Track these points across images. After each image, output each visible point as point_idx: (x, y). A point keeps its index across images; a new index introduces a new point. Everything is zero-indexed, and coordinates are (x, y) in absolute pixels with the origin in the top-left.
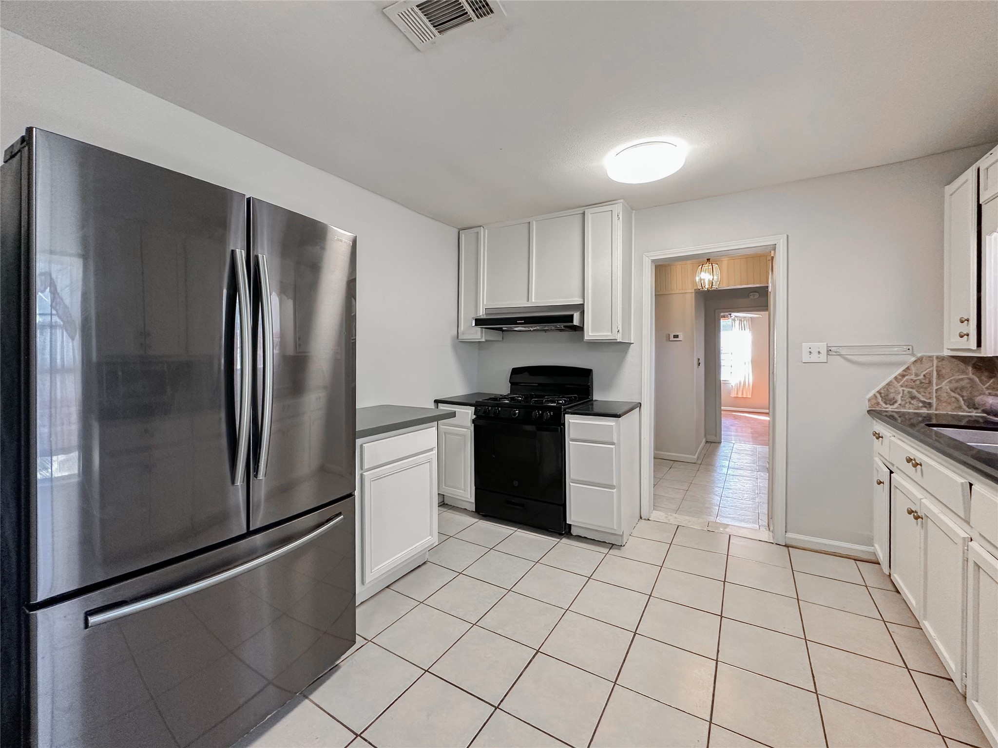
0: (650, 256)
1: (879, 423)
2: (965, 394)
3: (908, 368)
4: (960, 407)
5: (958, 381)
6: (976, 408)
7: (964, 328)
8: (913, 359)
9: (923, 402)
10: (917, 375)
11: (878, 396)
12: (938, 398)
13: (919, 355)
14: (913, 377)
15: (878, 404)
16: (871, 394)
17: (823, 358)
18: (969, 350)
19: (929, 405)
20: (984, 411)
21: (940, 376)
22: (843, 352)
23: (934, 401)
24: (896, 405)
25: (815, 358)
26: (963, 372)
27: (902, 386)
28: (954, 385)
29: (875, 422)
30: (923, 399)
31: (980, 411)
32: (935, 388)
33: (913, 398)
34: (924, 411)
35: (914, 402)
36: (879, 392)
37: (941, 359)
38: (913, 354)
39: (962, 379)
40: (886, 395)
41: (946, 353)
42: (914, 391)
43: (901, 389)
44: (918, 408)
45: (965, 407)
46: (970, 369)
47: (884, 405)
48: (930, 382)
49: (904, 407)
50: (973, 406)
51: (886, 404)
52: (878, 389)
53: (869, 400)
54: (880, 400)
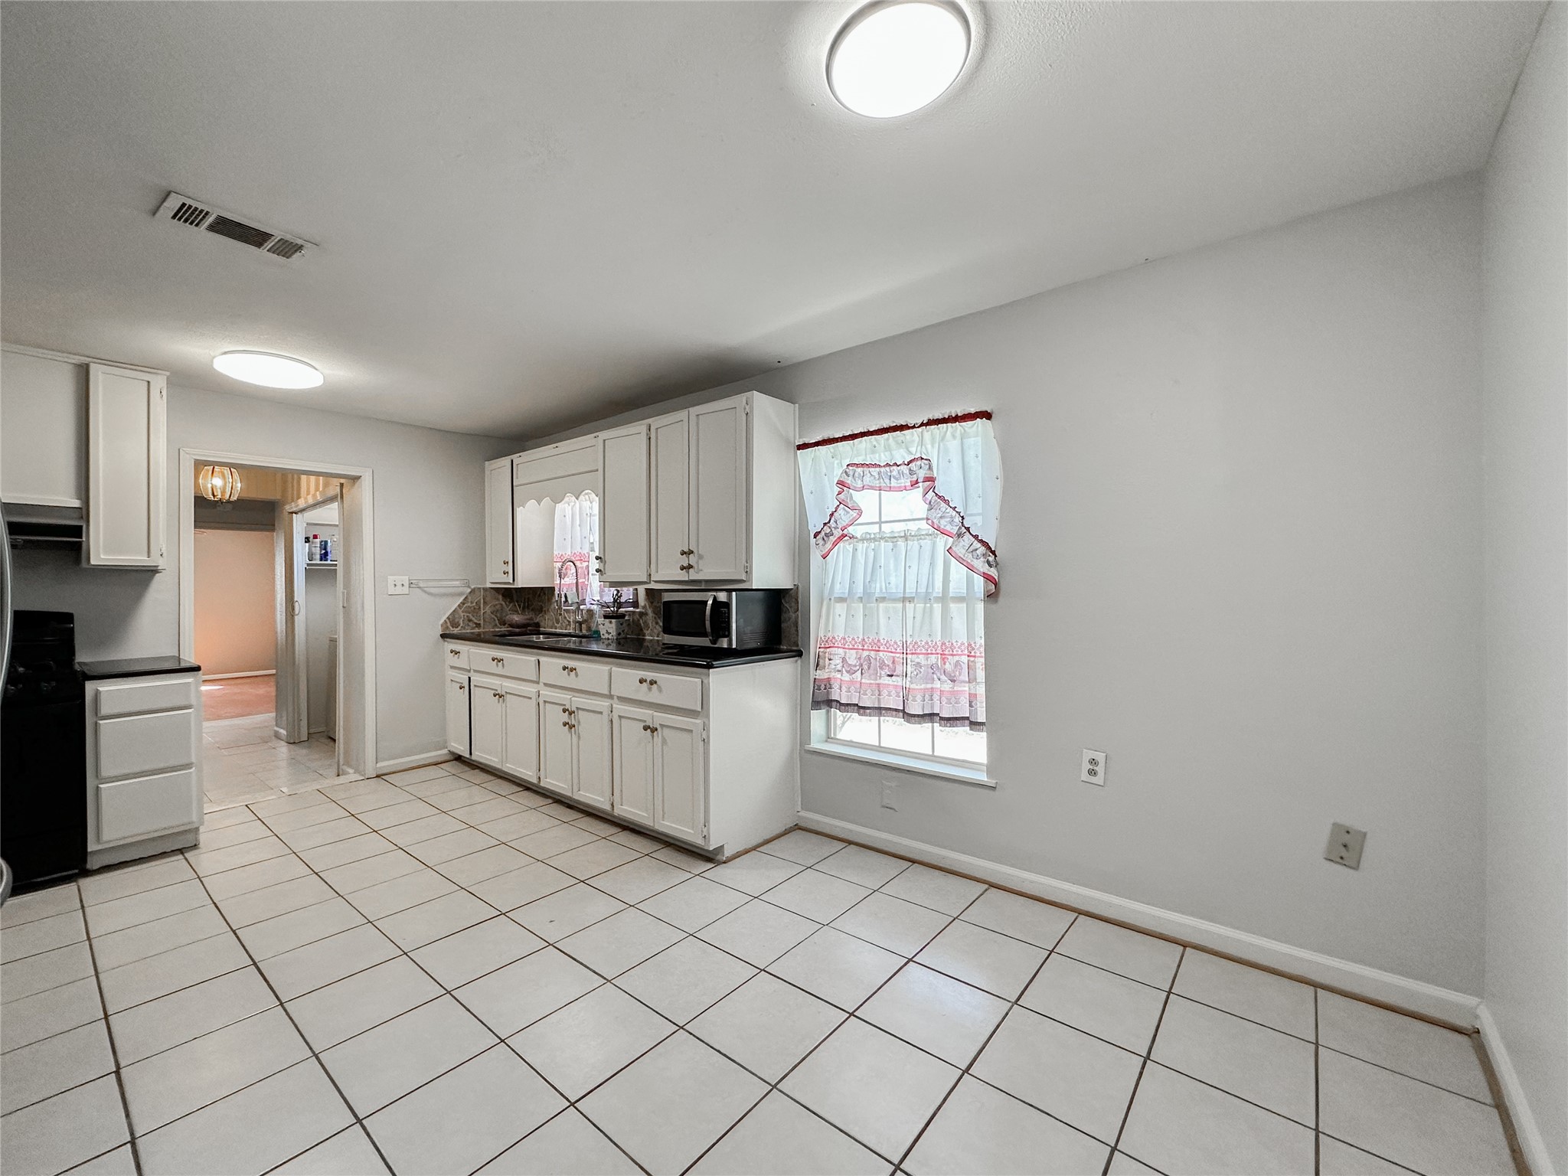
0: (194, 455)
1: (451, 642)
2: (498, 615)
3: (466, 598)
4: (496, 625)
5: (495, 606)
6: (504, 625)
7: (505, 568)
8: (469, 590)
9: (476, 623)
10: (472, 603)
11: (447, 620)
12: (484, 620)
13: (473, 587)
14: (469, 604)
15: (447, 627)
16: (442, 621)
17: (406, 590)
18: (509, 583)
19: (478, 625)
20: (511, 626)
21: (485, 603)
22: (421, 585)
23: (482, 622)
24: (460, 628)
25: (399, 590)
26: (498, 600)
27: (463, 612)
28: (493, 609)
29: (446, 643)
30: (476, 621)
31: (506, 626)
32: (482, 611)
33: (470, 620)
34: (477, 630)
35: (471, 624)
36: (448, 618)
37: (485, 589)
38: (469, 587)
39: (496, 605)
40: (452, 621)
41: (489, 585)
42: (470, 615)
43: (462, 614)
44: (473, 628)
45: (498, 624)
46: (500, 597)
47: (452, 629)
48: (480, 608)
49: (464, 628)
50: (503, 623)
51: (453, 627)
52: (447, 616)
53: (442, 625)
54: (449, 624)
